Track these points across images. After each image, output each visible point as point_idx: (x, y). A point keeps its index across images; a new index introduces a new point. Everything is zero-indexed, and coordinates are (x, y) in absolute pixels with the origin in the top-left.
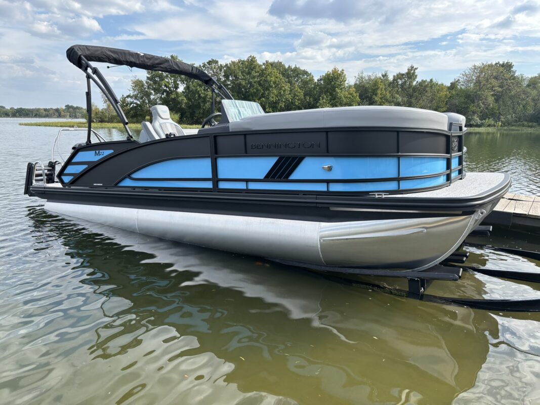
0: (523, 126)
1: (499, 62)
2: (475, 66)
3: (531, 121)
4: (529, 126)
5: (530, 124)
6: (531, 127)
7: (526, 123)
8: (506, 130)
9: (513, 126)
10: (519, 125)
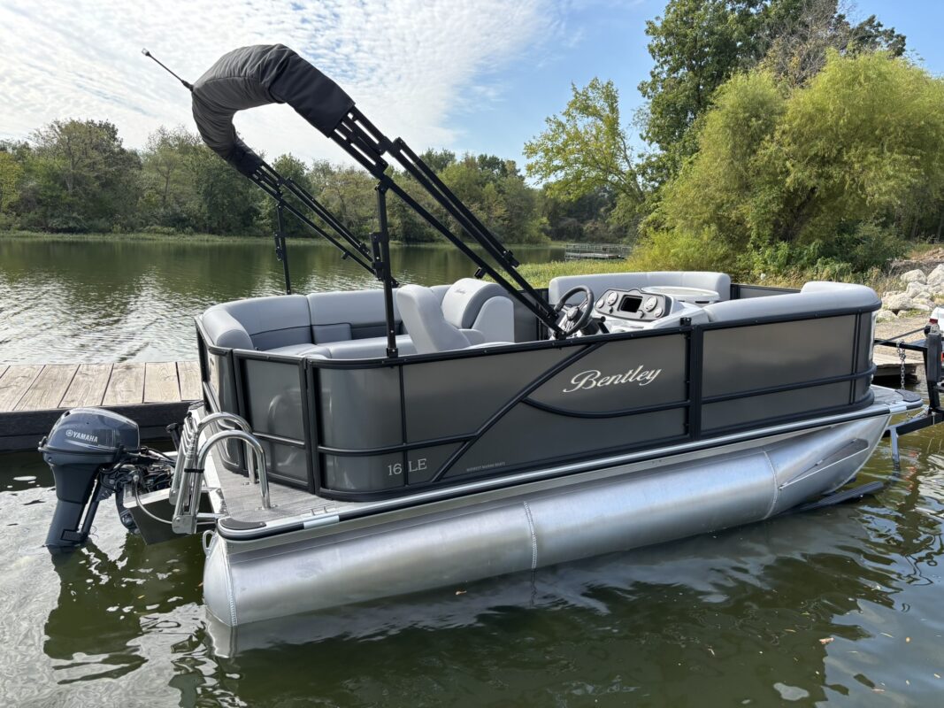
0: (156, 232)
1: (93, 121)
2: (57, 122)
3: (164, 224)
4: (164, 233)
5: (166, 229)
6: (169, 234)
7: (159, 228)
8: (132, 239)
9: (140, 231)
10: (149, 232)
